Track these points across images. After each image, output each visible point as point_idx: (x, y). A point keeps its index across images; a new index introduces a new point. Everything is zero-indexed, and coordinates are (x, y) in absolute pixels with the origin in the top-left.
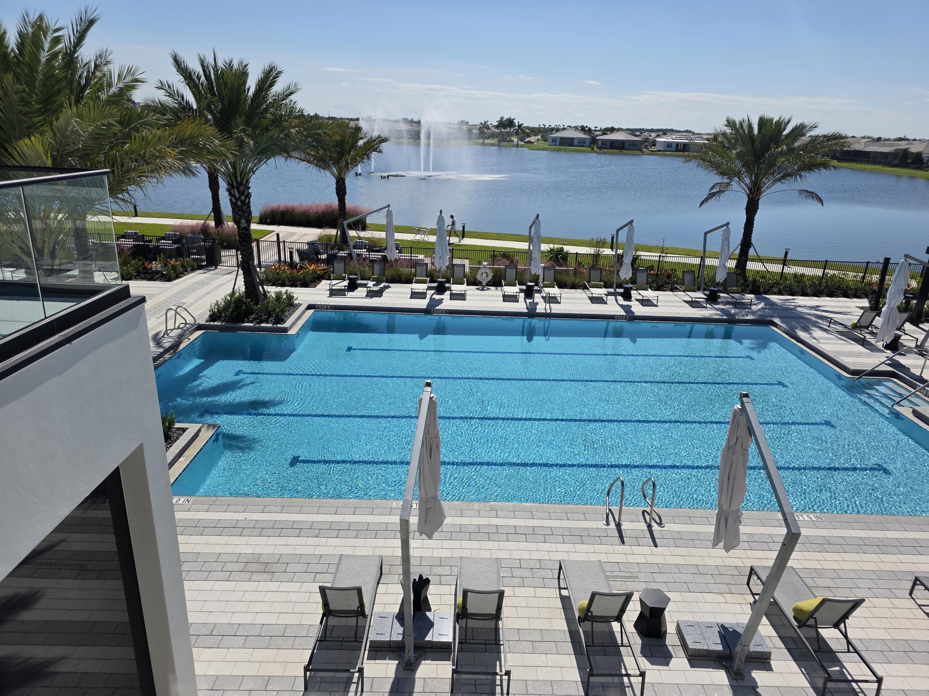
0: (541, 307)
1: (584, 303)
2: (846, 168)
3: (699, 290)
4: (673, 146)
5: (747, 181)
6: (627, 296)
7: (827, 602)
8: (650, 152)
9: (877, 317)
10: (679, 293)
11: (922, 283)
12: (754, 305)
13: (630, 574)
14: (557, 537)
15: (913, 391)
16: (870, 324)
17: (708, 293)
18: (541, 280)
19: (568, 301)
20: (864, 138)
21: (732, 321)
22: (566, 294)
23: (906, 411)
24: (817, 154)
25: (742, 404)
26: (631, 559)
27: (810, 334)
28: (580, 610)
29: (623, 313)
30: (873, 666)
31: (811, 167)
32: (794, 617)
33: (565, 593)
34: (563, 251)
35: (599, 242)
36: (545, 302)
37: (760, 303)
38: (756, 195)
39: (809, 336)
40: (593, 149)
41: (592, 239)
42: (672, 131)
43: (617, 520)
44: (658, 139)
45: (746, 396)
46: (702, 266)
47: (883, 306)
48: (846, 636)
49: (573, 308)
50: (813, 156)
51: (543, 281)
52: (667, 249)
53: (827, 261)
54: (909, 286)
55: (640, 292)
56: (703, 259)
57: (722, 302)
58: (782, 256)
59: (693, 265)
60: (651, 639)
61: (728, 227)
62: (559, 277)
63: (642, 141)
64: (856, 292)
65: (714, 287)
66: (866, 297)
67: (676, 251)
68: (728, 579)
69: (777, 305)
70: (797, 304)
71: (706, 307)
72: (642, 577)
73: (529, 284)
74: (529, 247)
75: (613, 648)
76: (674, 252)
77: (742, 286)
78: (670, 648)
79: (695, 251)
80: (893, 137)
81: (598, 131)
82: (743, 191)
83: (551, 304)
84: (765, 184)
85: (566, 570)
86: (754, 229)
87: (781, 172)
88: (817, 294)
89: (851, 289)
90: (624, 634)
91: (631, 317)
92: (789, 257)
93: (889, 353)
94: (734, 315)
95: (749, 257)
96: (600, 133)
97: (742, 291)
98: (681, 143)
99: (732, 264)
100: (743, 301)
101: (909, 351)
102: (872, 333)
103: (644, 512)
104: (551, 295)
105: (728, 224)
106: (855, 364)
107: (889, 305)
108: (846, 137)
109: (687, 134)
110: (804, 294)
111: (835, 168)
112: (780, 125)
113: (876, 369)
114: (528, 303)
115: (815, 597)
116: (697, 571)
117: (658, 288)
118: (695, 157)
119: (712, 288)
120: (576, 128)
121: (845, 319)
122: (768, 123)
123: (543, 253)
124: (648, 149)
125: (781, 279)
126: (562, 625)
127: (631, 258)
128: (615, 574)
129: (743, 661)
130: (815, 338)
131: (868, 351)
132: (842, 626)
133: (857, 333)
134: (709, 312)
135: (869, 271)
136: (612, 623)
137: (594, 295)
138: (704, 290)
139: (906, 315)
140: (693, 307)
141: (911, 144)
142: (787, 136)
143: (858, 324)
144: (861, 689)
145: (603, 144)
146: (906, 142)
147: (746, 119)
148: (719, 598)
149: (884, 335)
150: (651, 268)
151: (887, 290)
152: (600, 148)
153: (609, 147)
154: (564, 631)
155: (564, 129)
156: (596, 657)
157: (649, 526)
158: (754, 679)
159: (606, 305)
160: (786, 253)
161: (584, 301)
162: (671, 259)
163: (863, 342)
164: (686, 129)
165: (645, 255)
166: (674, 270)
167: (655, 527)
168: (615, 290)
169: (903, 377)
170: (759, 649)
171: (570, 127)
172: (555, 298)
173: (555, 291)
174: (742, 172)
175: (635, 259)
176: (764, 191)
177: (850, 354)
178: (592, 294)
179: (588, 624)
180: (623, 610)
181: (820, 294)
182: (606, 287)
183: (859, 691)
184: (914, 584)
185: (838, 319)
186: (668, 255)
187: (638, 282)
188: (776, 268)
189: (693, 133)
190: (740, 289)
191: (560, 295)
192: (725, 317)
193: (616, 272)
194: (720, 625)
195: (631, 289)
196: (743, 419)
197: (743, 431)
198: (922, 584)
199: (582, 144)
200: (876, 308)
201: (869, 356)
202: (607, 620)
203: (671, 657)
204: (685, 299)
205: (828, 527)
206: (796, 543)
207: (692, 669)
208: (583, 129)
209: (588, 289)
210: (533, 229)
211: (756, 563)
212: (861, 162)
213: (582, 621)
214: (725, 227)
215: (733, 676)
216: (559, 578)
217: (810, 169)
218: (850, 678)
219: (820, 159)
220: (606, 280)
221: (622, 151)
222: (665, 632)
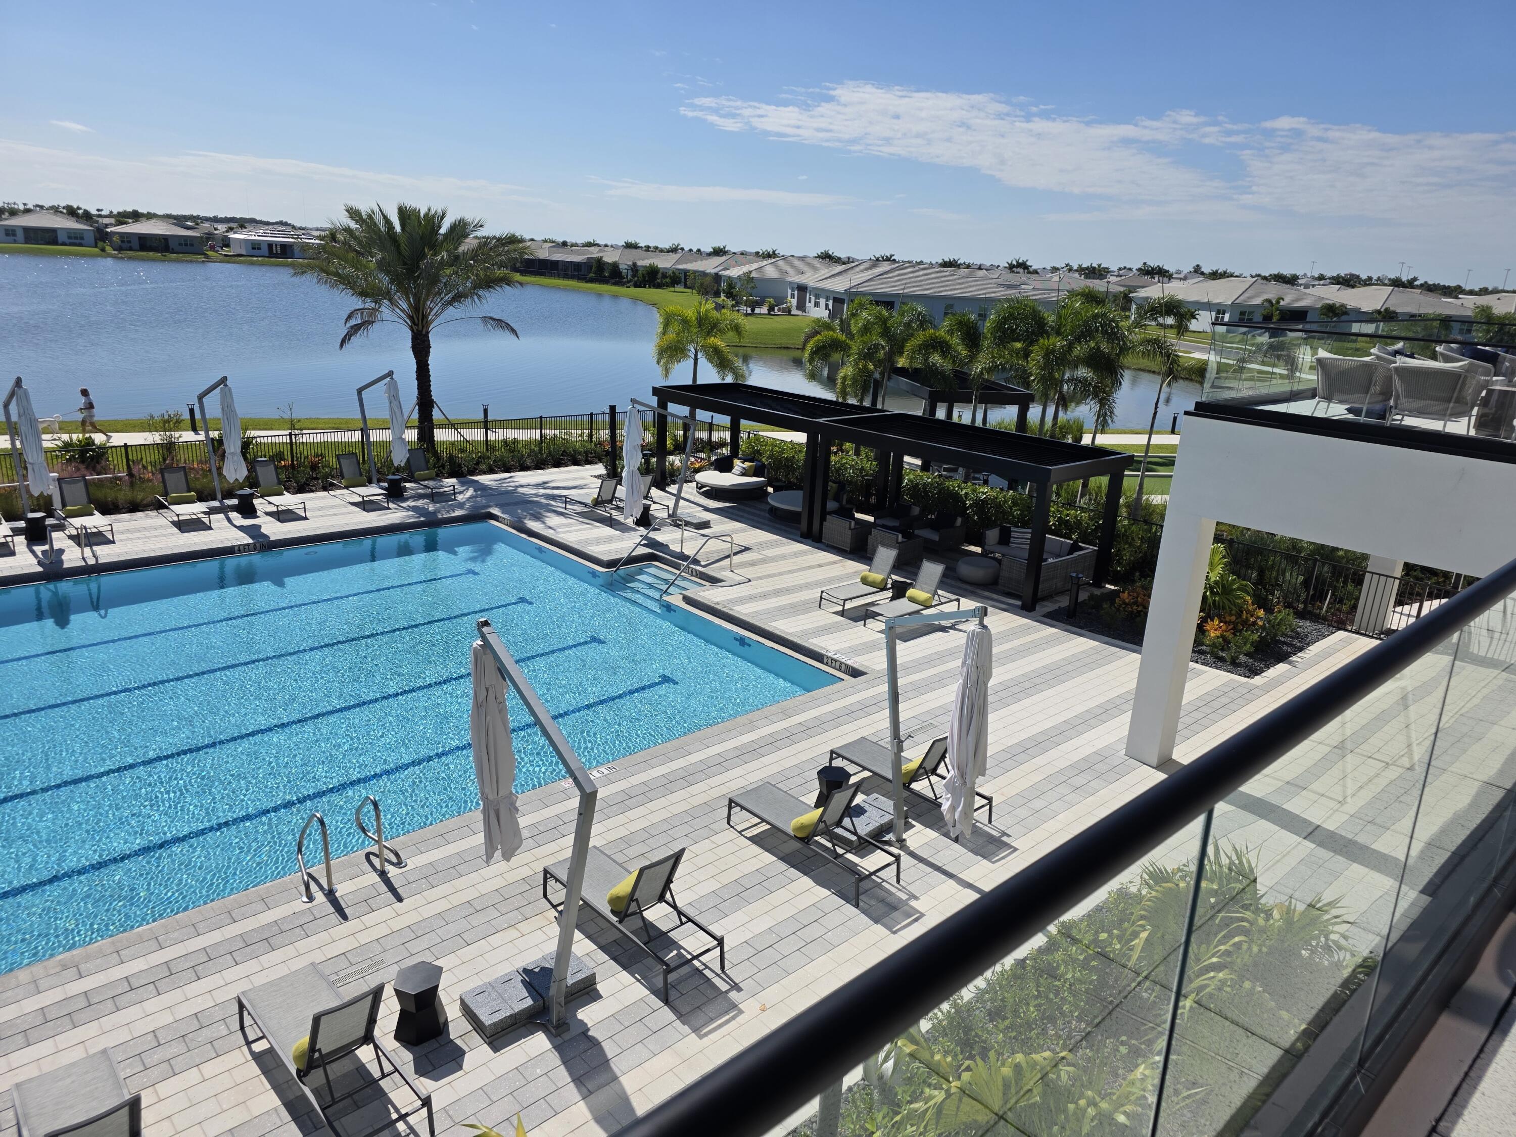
0: (73, 556)
1: (165, 535)
2: (533, 284)
3: (370, 482)
4: (262, 247)
5: (405, 306)
6: (248, 510)
7: (646, 872)
8: (222, 258)
9: (619, 486)
10: (338, 492)
11: (658, 434)
12: (460, 493)
13: (369, 962)
14: (220, 960)
15: (678, 572)
16: (613, 497)
17: (386, 485)
18: (57, 503)
19: (130, 536)
20: (545, 241)
21: (432, 523)
22: (122, 523)
23: (675, 599)
24: (493, 265)
25: (483, 637)
26: (364, 938)
27: (544, 523)
28: (297, 1059)
29: (248, 540)
30: (711, 928)
31: (489, 283)
32: (613, 912)
33: (258, 1047)
34: (93, 444)
35: (168, 421)
36: (79, 545)
37: (467, 489)
38: (423, 327)
39: (542, 526)
40: (103, 250)
41: (152, 417)
42: (253, 221)
43: (326, 887)
44: (232, 235)
45: (486, 623)
46: (365, 443)
47: (622, 471)
48: (674, 907)
49: (146, 548)
50: (488, 268)
51: (64, 505)
52: (299, 421)
53: (541, 417)
54: (644, 440)
55: (270, 499)
56: (364, 431)
57: (411, 497)
58: (481, 417)
59: (350, 444)
60: (426, 1044)
61: (392, 379)
62: (99, 494)
63: (202, 237)
64: (587, 456)
65: (394, 474)
66: (600, 461)
67: (315, 425)
68: (518, 902)
69: (491, 489)
70: (517, 484)
71: (388, 508)
72: (390, 958)
73: (31, 515)
74: (13, 443)
75: (369, 1091)
76: (313, 426)
77: (434, 467)
78: (459, 1042)
79: (347, 421)
80: (580, 241)
81: (106, 217)
82: (401, 321)
83: (95, 548)
84: (432, 309)
85: (253, 1006)
86: (431, 379)
87: (450, 291)
88: (540, 465)
89: (580, 453)
90: (383, 1058)
91: (264, 545)
92: (490, 418)
93: (642, 530)
94: (434, 513)
95: (435, 422)
96: (112, 221)
97: (437, 475)
98: (276, 243)
99: (412, 435)
100: (442, 490)
101: (663, 523)
102: (618, 508)
103: (367, 856)
104: (89, 531)
105: (390, 374)
106: (608, 552)
107: (629, 468)
108: (522, 241)
109: (284, 228)
110: (524, 468)
111: (521, 284)
112: (432, 222)
113: (633, 554)
114: (40, 554)
115: (630, 873)
116: (471, 910)
117: (301, 489)
118: (311, 267)
119: (391, 477)
120: (55, 210)
121: (583, 494)
122: (413, 217)
123: (47, 451)
124: (217, 252)
125: (487, 449)
126: (272, 1100)
127: (239, 444)
128: (342, 974)
129: (563, 1004)
130: (550, 528)
131: (618, 532)
132: (668, 896)
133: (600, 511)
134: (395, 515)
135: (594, 426)
136: (357, 1052)
137: (181, 518)
138: (379, 481)
139: (649, 479)
140: (368, 511)
141: (605, 251)
142: (446, 236)
143: (600, 499)
144: (704, 964)
145: (123, 242)
146: (597, 249)
147: (377, 210)
148: (512, 933)
149: (632, 508)
150: (280, 456)
151: (621, 448)
152: (120, 249)
153: (138, 247)
154: (275, 1109)
155: (28, 211)
156: (343, 1120)
157: (383, 874)
158: (581, 1021)
159: (211, 531)
160: (486, 411)
161: (163, 531)
162: (310, 437)
163: (610, 522)
164: (278, 220)
165: (262, 436)
166: (321, 455)
167: (392, 871)
168: (221, 502)
169: (664, 558)
170: (580, 976)
171: (42, 207)
172: (100, 534)
173: (96, 521)
174: (393, 292)
175: (246, 444)
176: (433, 320)
177: (599, 541)
178: (178, 515)
179: (317, 1076)
180: (372, 1021)
181: (544, 465)
182: (201, 499)
183: (703, 967)
184: (730, 808)
185: (574, 495)
186: (304, 432)
187: (261, 483)
188: (477, 435)
189: (294, 227)
190: (433, 472)
191: (109, 528)
192: (422, 519)
193: (214, 470)
194: (521, 971)
195: (252, 496)
196: (488, 659)
197: (492, 676)
198: (737, 805)
199: (77, 241)
200: (614, 474)
201: (622, 540)
202: (347, 1051)
203: (463, 1053)
204: (352, 501)
205: (624, 776)
206: (594, 812)
207: (498, 1054)
208: (72, 212)
209: (166, 508)
210: (13, 407)
211: (548, 862)
212: (550, 275)
213: (305, 1075)
214: (388, 379)
215: (554, 1031)
216: (242, 1028)
217: (490, 287)
218: (689, 957)
219: (499, 272)
220: (199, 487)
221: (167, 254)
222: (446, 1023)
